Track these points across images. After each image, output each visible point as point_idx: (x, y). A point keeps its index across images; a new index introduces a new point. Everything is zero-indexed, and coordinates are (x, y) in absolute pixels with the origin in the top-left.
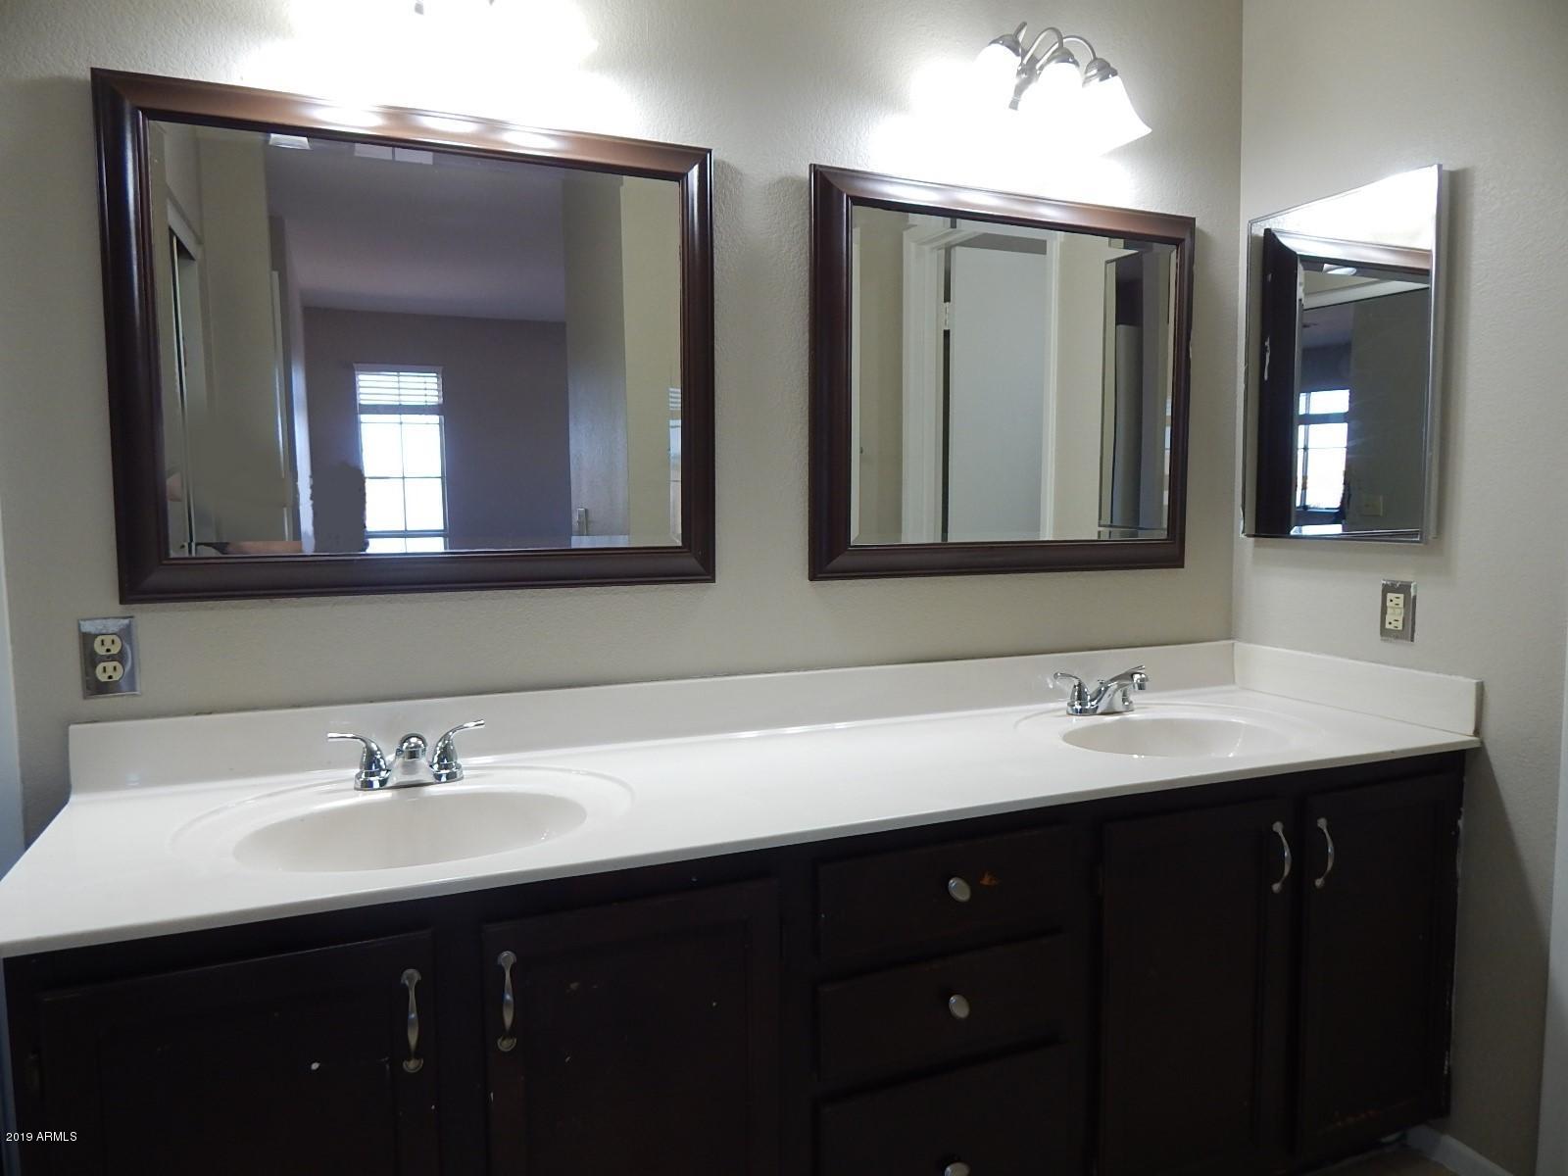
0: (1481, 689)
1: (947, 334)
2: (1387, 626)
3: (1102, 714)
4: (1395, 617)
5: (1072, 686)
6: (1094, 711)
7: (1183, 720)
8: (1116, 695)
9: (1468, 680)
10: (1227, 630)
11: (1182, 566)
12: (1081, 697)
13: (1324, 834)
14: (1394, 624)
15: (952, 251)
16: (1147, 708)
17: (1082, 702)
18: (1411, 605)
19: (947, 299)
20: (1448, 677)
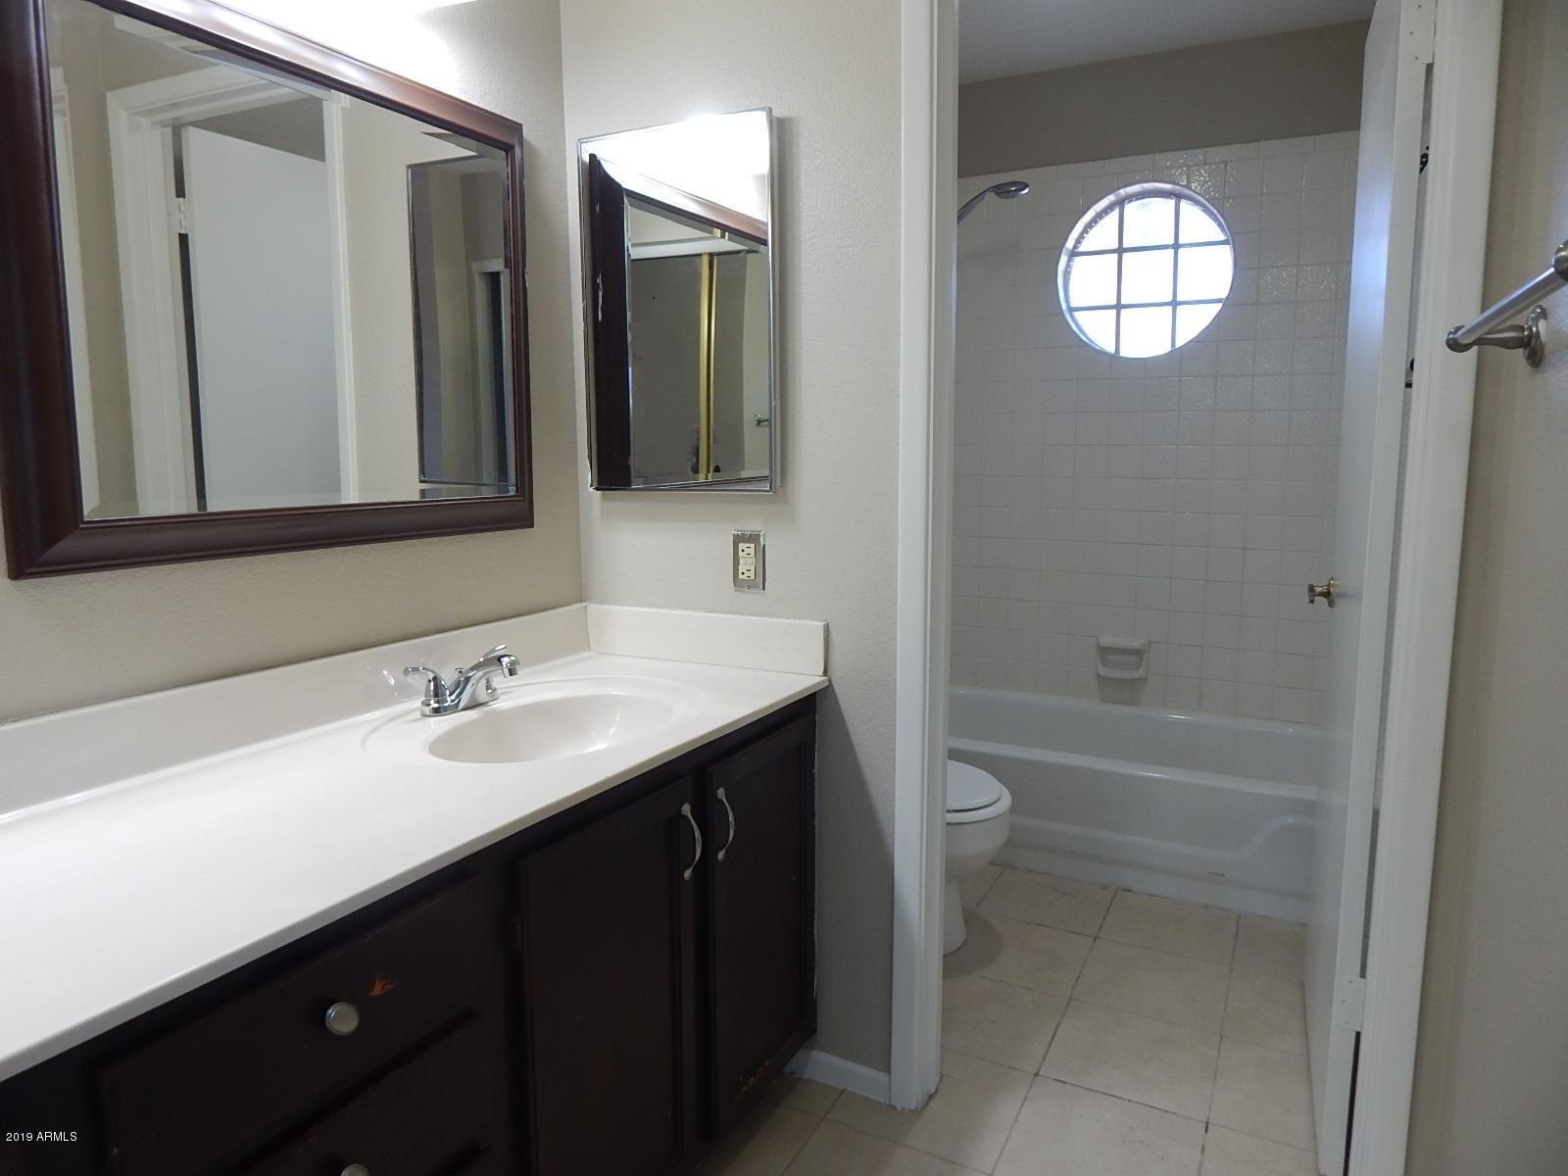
0: (827, 628)
1: (184, 239)
2: (741, 576)
3: (464, 709)
4: (747, 566)
5: (426, 682)
6: (455, 708)
7: (550, 701)
8: (479, 685)
9: (815, 623)
10: (580, 595)
11: (532, 526)
12: (438, 693)
13: (723, 803)
14: (747, 574)
15: (183, 131)
16: (513, 694)
17: (440, 698)
18: (761, 554)
19: (180, 192)
20: (797, 621)
